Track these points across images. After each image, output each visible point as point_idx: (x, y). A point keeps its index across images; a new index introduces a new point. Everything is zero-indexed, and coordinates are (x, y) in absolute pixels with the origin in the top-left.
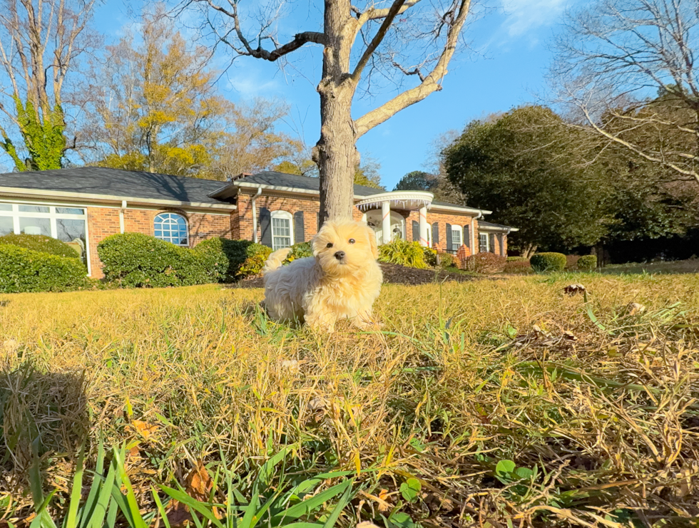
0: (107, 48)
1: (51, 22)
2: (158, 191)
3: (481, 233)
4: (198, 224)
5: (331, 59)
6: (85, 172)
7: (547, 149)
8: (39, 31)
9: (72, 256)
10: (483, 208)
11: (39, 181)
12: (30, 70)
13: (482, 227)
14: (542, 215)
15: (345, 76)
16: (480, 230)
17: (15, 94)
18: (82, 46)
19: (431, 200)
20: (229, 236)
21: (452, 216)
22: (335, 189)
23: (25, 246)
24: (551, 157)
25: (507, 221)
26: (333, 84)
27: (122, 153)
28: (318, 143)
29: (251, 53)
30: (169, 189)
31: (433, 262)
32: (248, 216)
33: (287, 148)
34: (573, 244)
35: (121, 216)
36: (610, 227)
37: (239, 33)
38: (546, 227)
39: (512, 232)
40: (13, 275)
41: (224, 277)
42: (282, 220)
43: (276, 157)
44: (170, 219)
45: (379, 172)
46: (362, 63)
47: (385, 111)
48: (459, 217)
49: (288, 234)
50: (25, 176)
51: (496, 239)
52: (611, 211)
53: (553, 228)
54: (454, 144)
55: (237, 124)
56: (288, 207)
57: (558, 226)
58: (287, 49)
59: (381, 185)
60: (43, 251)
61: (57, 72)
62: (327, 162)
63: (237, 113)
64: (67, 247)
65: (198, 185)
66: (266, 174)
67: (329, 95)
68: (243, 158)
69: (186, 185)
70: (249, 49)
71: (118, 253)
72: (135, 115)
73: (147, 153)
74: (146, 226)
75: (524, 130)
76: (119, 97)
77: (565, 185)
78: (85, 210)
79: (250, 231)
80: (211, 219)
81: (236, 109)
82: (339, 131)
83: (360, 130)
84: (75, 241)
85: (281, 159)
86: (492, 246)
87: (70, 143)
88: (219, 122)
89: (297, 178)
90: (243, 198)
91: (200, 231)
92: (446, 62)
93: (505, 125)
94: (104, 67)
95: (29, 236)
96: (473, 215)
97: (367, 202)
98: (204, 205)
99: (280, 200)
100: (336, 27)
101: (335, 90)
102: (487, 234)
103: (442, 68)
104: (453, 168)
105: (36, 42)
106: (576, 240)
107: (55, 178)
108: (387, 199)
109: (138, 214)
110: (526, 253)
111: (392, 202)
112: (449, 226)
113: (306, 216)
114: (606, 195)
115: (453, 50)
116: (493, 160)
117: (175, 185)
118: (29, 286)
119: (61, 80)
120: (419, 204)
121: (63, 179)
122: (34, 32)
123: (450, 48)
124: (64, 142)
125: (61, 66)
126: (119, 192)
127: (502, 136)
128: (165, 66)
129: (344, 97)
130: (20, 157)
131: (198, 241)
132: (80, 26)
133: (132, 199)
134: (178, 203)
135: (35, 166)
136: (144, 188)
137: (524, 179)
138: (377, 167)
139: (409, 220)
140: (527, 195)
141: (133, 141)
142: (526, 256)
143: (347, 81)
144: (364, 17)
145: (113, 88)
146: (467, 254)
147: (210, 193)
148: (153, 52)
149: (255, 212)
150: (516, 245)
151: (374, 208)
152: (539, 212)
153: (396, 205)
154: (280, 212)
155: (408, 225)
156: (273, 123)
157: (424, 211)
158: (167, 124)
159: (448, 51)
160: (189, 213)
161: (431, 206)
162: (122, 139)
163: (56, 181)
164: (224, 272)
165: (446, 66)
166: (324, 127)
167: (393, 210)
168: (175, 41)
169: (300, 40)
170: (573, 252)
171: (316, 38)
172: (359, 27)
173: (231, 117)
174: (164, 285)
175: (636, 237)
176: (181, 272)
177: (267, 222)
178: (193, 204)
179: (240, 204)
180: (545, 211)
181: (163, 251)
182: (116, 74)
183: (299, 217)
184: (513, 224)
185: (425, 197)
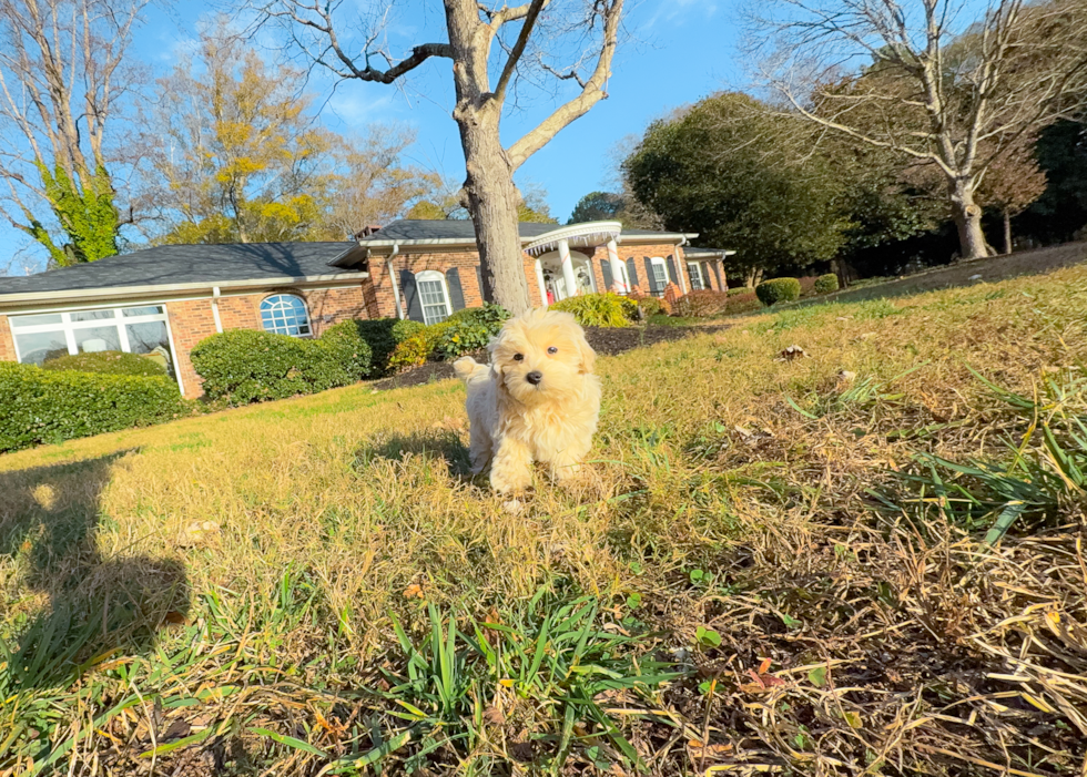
0: (158, 82)
1: (75, 57)
2: (260, 267)
3: (690, 263)
4: (320, 304)
5: (464, 77)
6: (153, 255)
7: (752, 146)
8: (59, 70)
9: (156, 373)
10: (686, 231)
11: (93, 276)
12: (54, 125)
13: (689, 255)
14: (762, 229)
15: (486, 97)
16: (687, 259)
17: (37, 158)
18: (123, 84)
19: (619, 230)
20: (364, 316)
21: (649, 247)
22: (496, 240)
23: (91, 370)
24: (759, 156)
25: (719, 244)
26: (471, 108)
27: (198, 220)
28: (465, 184)
29: (357, 75)
30: (274, 263)
31: (635, 316)
32: (385, 284)
33: (421, 185)
34: (806, 260)
35: (215, 308)
36: (847, 233)
37: (339, 52)
38: (770, 244)
39: (727, 257)
40: (80, 413)
41: (368, 371)
42: (431, 283)
43: (408, 198)
44: (281, 302)
45: (546, 201)
46: (504, 78)
47: (542, 133)
48: (659, 246)
49: (442, 300)
50: (72, 272)
51: (709, 268)
52: (845, 213)
53: (777, 244)
54: (636, 153)
55: (350, 161)
56: (437, 265)
57: (783, 242)
58: (405, 67)
59: (551, 216)
60: (116, 372)
61: (93, 122)
62: (480, 206)
63: (348, 148)
64: (147, 361)
65: (311, 251)
66: (399, 224)
67: (469, 122)
68: (365, 206)
69: (296, 254)
70: (354, 70)
71: (220, 361)
72: (209, 166)
73: (233, 215)
74: (251, 317)
75: (719, 126)
76: (183, 145)
77: (782, 189)
78: (164, 307)
79: (391, 304)
80: (336, 295)
81: (345, 142)
82: (490, 166)
83: (515, 161)
84: (155, 351)
85: (416, 201)
86: (706, 278)
87: (124, 216)
88: (324, 162)
89: (441, 225)
90: (376, 261)
91: (324, 313)
92: (608, 62)
93: (695, 122)
94: (157, 108)
95: (93, 354)
96: (676, 242)
97: (538, 244)
98: (324, 278)
99: (425, 258)
100: (464, 37)
101: (476, 116)
102: (697, 263)
103: (603, 70)
104: (639, 184)
105: (57, 85)
106: (809, 254)
107: (115, 270)
108: (564, 237)
109: (237, 302)
110: (751, 280)
111: (570, 240)
112: (647, 260)
113: (462, 273)
114: (834, 194)
115: (613, 46)
116: (687, 167)
117: (281, 256)
118: (105, 424)
119: (100, 133)
120: (605, 237)
121: (126, 269)
122: (54, 72)
123: (609, 44)
124: (115, 216)
125: (97, 113)
126: (206, 276)
127: (693, 137)
128: (241, 97)
129: (489, 123)
130: (56, 243)
131: (324, 327)
132: (116, 56)
133: (226, 284)
134: (289, 280)
135: (79, 254)
136: (240, 265)
137: (730, 186)
138: (543, 194)
139: (596, 259)
140: (739, 207)
141: (211, 202)
142: (751, 285)
143: (489, 102)
144: (498, 20)
145: (174, 133)
146: (678, 295)
147: (331, 260)
148: (222, 81)
149: (394, 278)
150: (736, 271)
151: (548, 250)
152: (756, 227)
153: (575, 243)
154: (427, 272)
155: (595, 267)
156: (398, 155)
157: (612, 245)
158: (254, 173)
159: (607, 48)
160: (306, 291)
161: (620, 238)
162: (196, 200)
163: (117, 274)
164: (367, 364)
165: (608, 67)
166: (470, 163)
167: (573, 249)
168: (248, 62)
169: (421, 54)
170: (808, 272)
171: (440, 51)
172: (493, 33)
173: (340, 153)
174: (289, 394)
175: (881, 241)
176: (309, 374)
177: (412, 289)
178: (310, 279)
179: (372, 269)
180: (764, 224)
181: (281, 349)
182: (174, 115)
183: (452, 276)
184: (728, 245)
185: (611, 227)
